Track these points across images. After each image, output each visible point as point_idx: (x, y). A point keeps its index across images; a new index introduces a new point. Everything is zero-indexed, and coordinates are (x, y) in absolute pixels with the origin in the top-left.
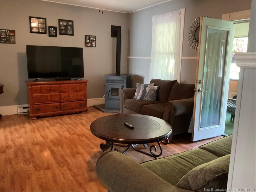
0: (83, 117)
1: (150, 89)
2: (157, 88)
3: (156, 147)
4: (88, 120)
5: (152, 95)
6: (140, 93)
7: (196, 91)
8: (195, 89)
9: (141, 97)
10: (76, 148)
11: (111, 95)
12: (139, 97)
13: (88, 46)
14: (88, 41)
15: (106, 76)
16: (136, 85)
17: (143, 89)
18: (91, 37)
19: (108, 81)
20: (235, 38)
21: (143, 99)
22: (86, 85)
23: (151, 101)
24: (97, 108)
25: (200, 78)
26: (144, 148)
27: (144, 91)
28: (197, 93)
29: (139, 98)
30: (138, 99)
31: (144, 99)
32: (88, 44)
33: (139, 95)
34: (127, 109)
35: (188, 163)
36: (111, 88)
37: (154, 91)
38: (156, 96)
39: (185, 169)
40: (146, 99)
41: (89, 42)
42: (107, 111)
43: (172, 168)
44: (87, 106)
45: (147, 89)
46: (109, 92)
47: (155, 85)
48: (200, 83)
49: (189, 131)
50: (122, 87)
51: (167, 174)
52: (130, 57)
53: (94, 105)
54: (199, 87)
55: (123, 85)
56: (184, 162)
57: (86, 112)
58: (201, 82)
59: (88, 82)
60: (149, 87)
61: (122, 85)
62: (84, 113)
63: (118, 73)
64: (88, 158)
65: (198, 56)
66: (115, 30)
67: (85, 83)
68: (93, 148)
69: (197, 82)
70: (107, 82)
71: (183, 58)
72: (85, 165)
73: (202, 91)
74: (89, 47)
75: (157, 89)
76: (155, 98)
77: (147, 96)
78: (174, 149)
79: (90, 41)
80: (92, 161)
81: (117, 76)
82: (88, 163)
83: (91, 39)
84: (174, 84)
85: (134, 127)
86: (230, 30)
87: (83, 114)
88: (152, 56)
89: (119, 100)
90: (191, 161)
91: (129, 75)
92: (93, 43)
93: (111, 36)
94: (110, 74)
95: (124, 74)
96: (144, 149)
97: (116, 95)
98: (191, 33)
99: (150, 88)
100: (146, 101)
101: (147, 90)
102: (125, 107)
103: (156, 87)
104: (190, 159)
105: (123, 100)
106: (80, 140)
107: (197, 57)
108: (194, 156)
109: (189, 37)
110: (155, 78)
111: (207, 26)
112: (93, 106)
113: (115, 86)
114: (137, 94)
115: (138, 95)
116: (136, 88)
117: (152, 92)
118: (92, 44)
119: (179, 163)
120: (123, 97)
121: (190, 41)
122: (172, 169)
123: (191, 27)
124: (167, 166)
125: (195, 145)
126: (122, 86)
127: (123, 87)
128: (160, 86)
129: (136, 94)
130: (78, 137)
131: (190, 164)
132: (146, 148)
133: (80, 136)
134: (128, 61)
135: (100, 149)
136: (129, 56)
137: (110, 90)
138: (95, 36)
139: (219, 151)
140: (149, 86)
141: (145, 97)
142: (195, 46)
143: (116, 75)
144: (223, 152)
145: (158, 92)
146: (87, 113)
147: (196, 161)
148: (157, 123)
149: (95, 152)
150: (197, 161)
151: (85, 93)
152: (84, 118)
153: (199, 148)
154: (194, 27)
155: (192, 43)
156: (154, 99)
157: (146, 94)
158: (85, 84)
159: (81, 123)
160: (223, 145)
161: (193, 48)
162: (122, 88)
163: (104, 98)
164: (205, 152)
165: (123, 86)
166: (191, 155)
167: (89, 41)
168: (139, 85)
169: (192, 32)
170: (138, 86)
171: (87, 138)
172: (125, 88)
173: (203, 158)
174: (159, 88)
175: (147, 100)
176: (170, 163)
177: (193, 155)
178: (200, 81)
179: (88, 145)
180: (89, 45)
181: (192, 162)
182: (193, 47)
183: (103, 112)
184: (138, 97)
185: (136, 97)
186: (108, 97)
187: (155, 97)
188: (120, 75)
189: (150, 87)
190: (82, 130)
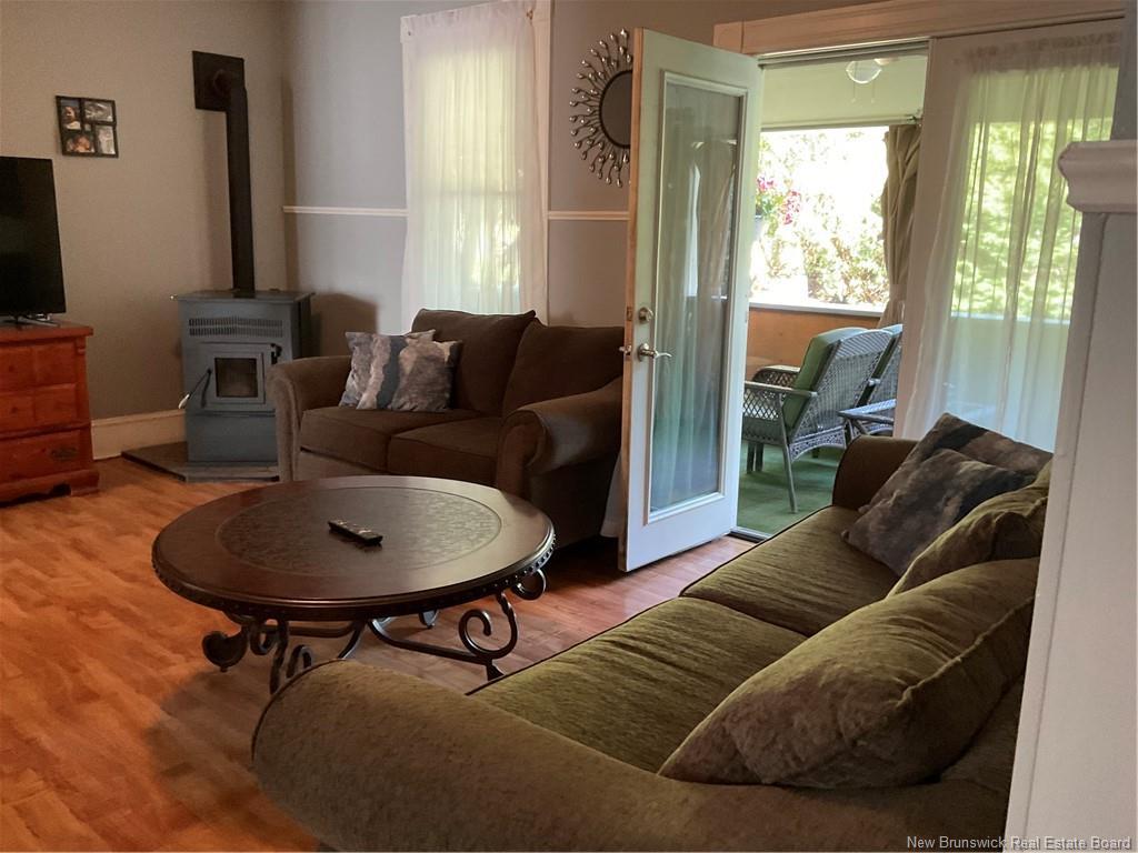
0: (77, 512)
1: (418, 358)
2: (451, 349)
3: (487, 616)
4: (109, 527)
5: (432, 383)
6: (370, 376)
7: (629, 354)
8: (622, 349)
9: (377, 396)
10: (75, 670)
11: (218, 395)
12: (368, 397)
13: (75, 154)
14: (76, 125)
15: (184, 300)
16: (345, 341)
17: (387, 356)
18: (87, 103)
19: (197, 327)
20: (763, 130)
21: (389, 407)
22: (80, 351)
23: (426, 412)
24: (142, 463)
25: (641, 299)
26: (424, 629)
27: (392, 369)
28: (635, 363)
29: (367, 399)
30: (364, 403)
31: (394, 404)
32: (76, 142)
33: (369, 388)
34: (311, 456)
35: (663, 665)
36: (216, 359)
37: (438, 366)
38: (448, 386)
39: (657, 692)
40: (405, 403)
41: (80, 132)
42: (203, 474)
43: (604, 699)
44: (95, 458)
45: (407, 356)
46: (205, 381)
47: (436, 338)
48: (642, 319)
49: (607, 529)
50: (273, 353)
51: (586, 728)
52: (298, 209)
53: (125, 449)
54: (640, 336)
55: (280, 344)
56: (643, 664)
57: (89, 489)
58: (648, 318)
59: (92, 334)
60: (414, 346)
61: (273, 345)
62: (78, 495)
63: (243, 283)
64: (150, 712)
65: (631, 205)
66: (215, 77)
67: (76, 339)
68: (163, 662)
69: (630, 320)
70: (193, 333)
71: (556, 215)
72: (138, 750)
73: (653, 356)
74: (83, 155)
75: (450, 357)
76: (447, 395)
77: (406, 389)
78: (554, 614)
79: (87, 127)
80: (173, 724)
81: (238, 300)
82: (154, 736)
83: (91, 114)
84: (526, 332)
85: (381, 538)
86: (747, 94)
87: (74, 500)
88: (409, 204)
89: (271, 414)
90: (670, 657)
91: (303, 296)
92: (105, 138)
93: (199, 105)
94: (202, 292)
95: (275, 291)
96: (422, 633)
97: (246, 390)
98: (584, 103)
99: (418, 351)
100: (406, 411)
101: (406, 359)
102: (302, 449)
103: (445, 348)
104: (663, 646)
105: (289, 415)
106: (86, 628)
107: (626, 210)
108: (675, 633)
109: (576, 118)
110: (433, 307)
111: (662, 73)
112: (124, 455)
113: (238, 350)
114: (358, 384)
115: (364, 389)
116: (351, 353)
117: (431, 372)
118: (95, 143)
119: (626, 670)
120: (289, 403)
121: (579, 137)
122: (603, 702)
123: (584, 77)
124: (579, 691)
125: (635, 585)
126: (274, 350)
127: (279, 354)
128: (461, 341)
129: (354, 382)
130: (73, 613)
131: (669, 668)
132: (430, 627)
133: (84, 611)
134: (291, 227)
135: (203, 664)
136: (294, 205)
137: (209, 372)
138: (113, 103)
139: (765, 597)
140: (414, 341)
141: (396, 395)
142: (604, 162)
143: (236, 296)
144: (782, 599)
145: (455, 366)
146: (96, 492)
147: (691, 652)
148: (483, 509)
149: (177, 683)
150: (695, 651)
151: (77, 391)
152: (84, 516)
153: (681, 595)
154: (595, 74)
155: (591, 146)
156: (442, 403)
157: (404, 382)
158: (76, 348)
159: (76, 545)
160: (773, 571)
161: (598, 168)
162: (274, 361)
163: (183, 412)
164: (713, 610)
165: (279, 349)
166: (661, 630)
167: (82, 126)
168: (363, 341)
169: (590, 100)
170: (358, 344)
171: (123, 615)
172: (287, 357)
173: (712, 635)
174: (457, 352)
175: (407, 407)
176: (587, 677)
177: (668, 627)
178: (643, 313)
179: (136, 650)
180: (83, 145)
181: (674, 657)
182: (593, 165)
183: (182, 479)
184: (365, 396)
185: (351, 395)
186: (204, 404)
187: (443, 391)
188: (253, 297)
189: (418, 345)
190: (88, 577)
